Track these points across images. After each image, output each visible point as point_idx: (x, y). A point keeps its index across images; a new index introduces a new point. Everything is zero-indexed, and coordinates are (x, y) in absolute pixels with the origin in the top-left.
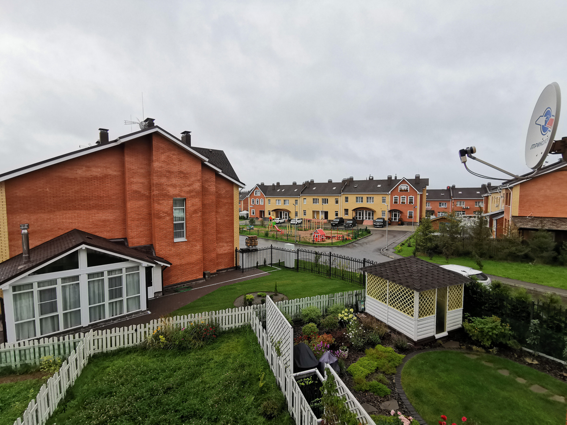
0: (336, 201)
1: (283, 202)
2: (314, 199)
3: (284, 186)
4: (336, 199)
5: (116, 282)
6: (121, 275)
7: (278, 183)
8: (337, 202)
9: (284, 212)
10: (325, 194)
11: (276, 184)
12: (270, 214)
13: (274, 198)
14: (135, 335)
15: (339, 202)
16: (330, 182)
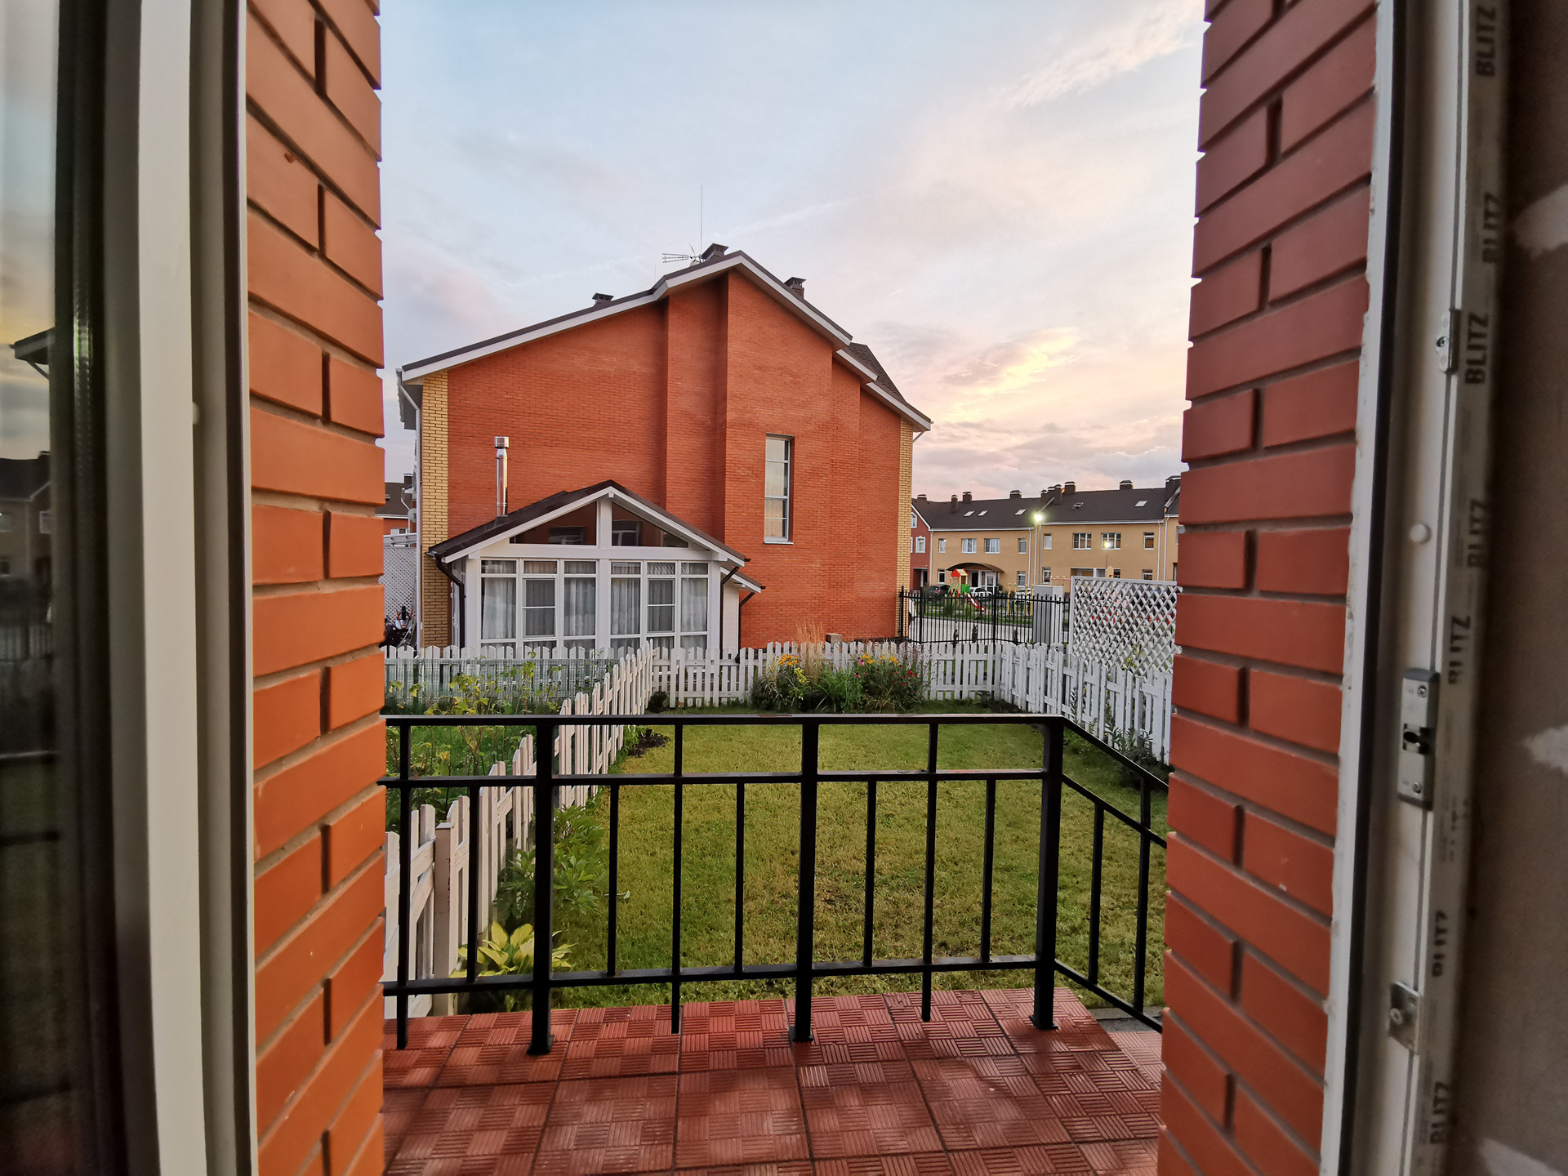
0: (1147, 539)
1: (982, 544)
2: (1076, 535)
3: (983, 501)
4: (1146, 534)
5: (663, 590)
6: (673, 576)
7: (967, 496)
8: (1150, 543)
9: (983, 573)
10: (1113, 520)
11: (960, 499)
12: (942, 578)
13: (955, 534)
14: (734, 670)
15: (1157, 542)
16: (1126, 486)
